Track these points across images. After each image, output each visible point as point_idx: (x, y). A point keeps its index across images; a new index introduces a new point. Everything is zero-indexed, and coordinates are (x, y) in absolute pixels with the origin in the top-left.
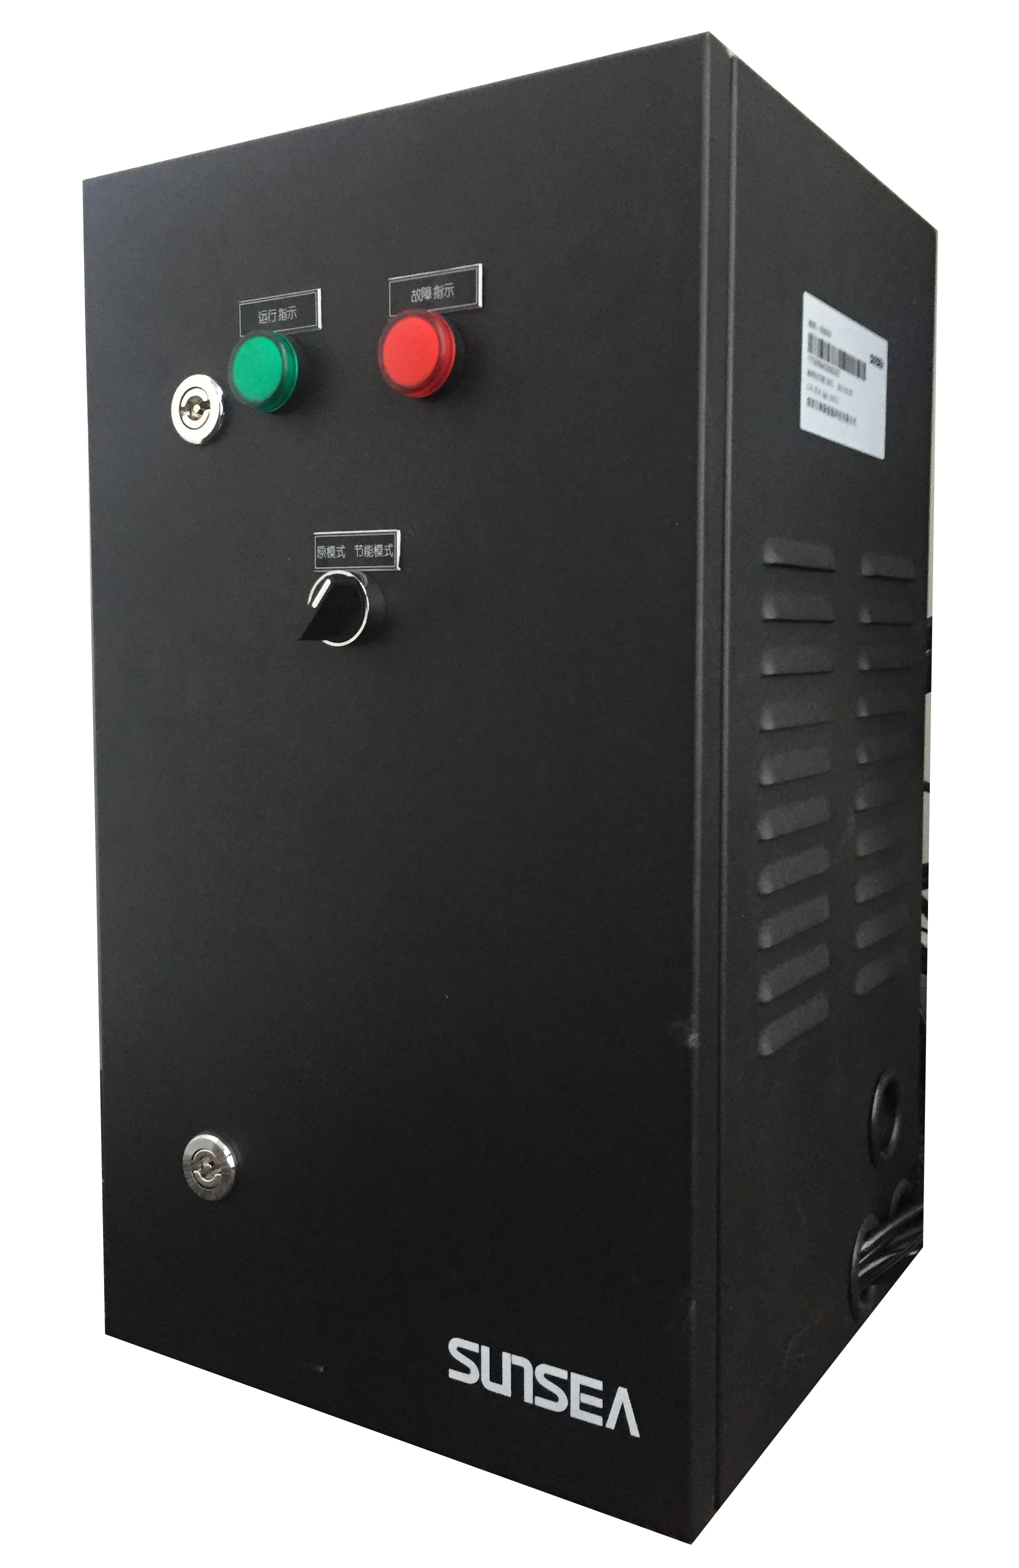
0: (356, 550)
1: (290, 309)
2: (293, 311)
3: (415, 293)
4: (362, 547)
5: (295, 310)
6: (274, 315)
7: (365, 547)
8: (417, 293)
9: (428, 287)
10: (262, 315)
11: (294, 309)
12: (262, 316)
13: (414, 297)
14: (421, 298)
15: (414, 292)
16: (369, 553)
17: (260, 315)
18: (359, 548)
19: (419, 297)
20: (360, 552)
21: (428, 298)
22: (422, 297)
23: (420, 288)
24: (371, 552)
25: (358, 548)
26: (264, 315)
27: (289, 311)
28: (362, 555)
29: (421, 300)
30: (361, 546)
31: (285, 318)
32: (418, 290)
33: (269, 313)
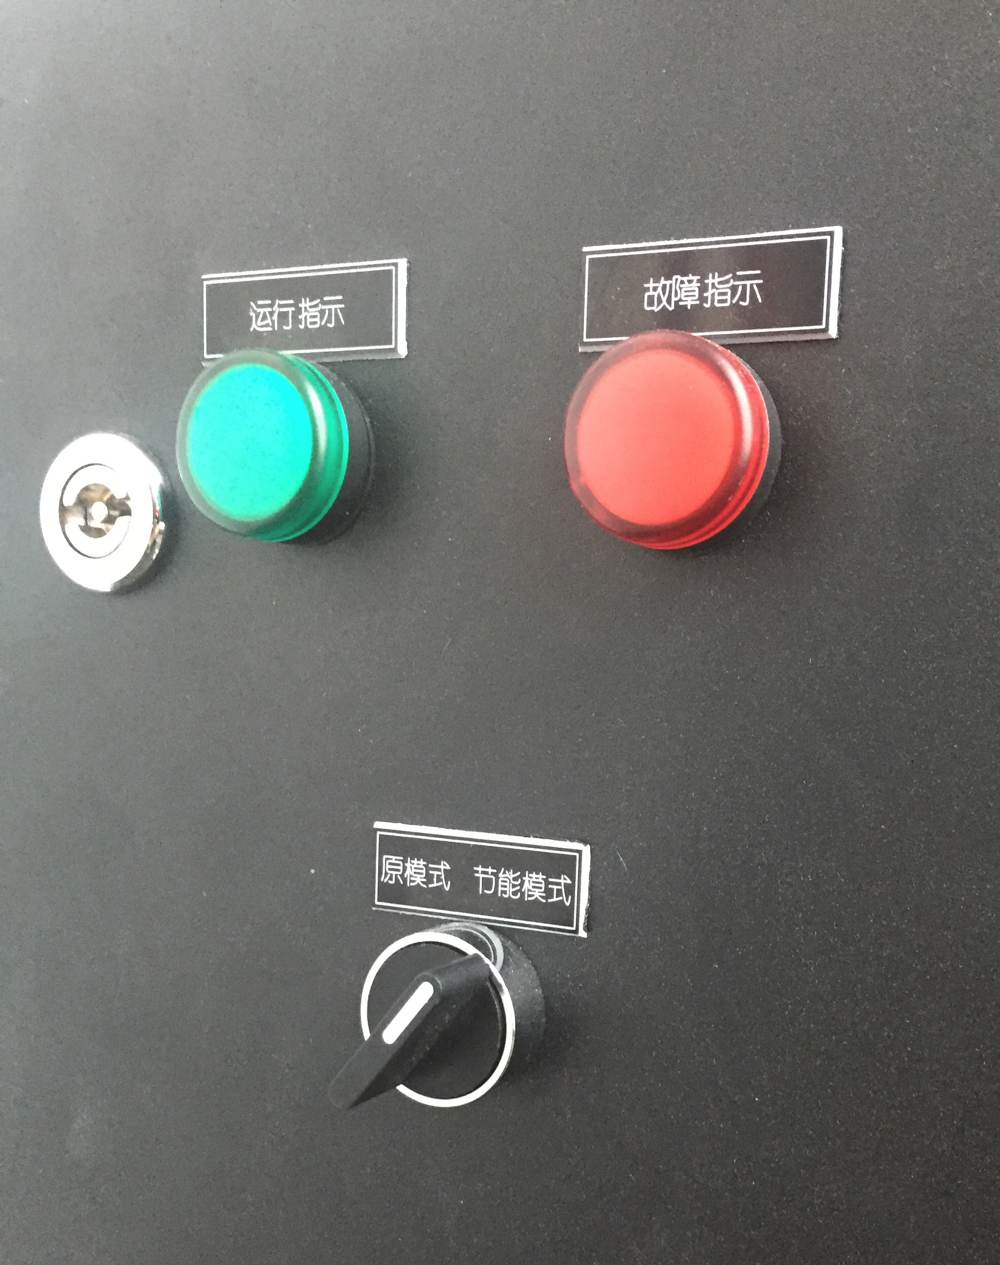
0: (478, 878)
1: (329, 303)
2: (334, 306)
3: (655, 289)
4: (492, 874)
5: (342, 306)
6: (288, 312)
7: (500, 875)
8: (660, 290)
9: (691, 277)
10: (259, 310)
11: (338, 302)
12: (257, 315)
13: (651, 298)
14: (670, 304)
15: (651, 285)
16: (510, 890)
17: (255, 311)
18: (486, 873)
19: (664, 299)
20: (487, 883)
21: (689, 302)
22: (674, 299)
23: (668, 278)
24: (514, 886)
25: (483, 873)
26: (262, 310)
27: (324, 307)
28: (491, 892)
29: (671, 308)
30: (490, 870)
31: (315, 323)
32: (663, 281)
33: (276, 307)
